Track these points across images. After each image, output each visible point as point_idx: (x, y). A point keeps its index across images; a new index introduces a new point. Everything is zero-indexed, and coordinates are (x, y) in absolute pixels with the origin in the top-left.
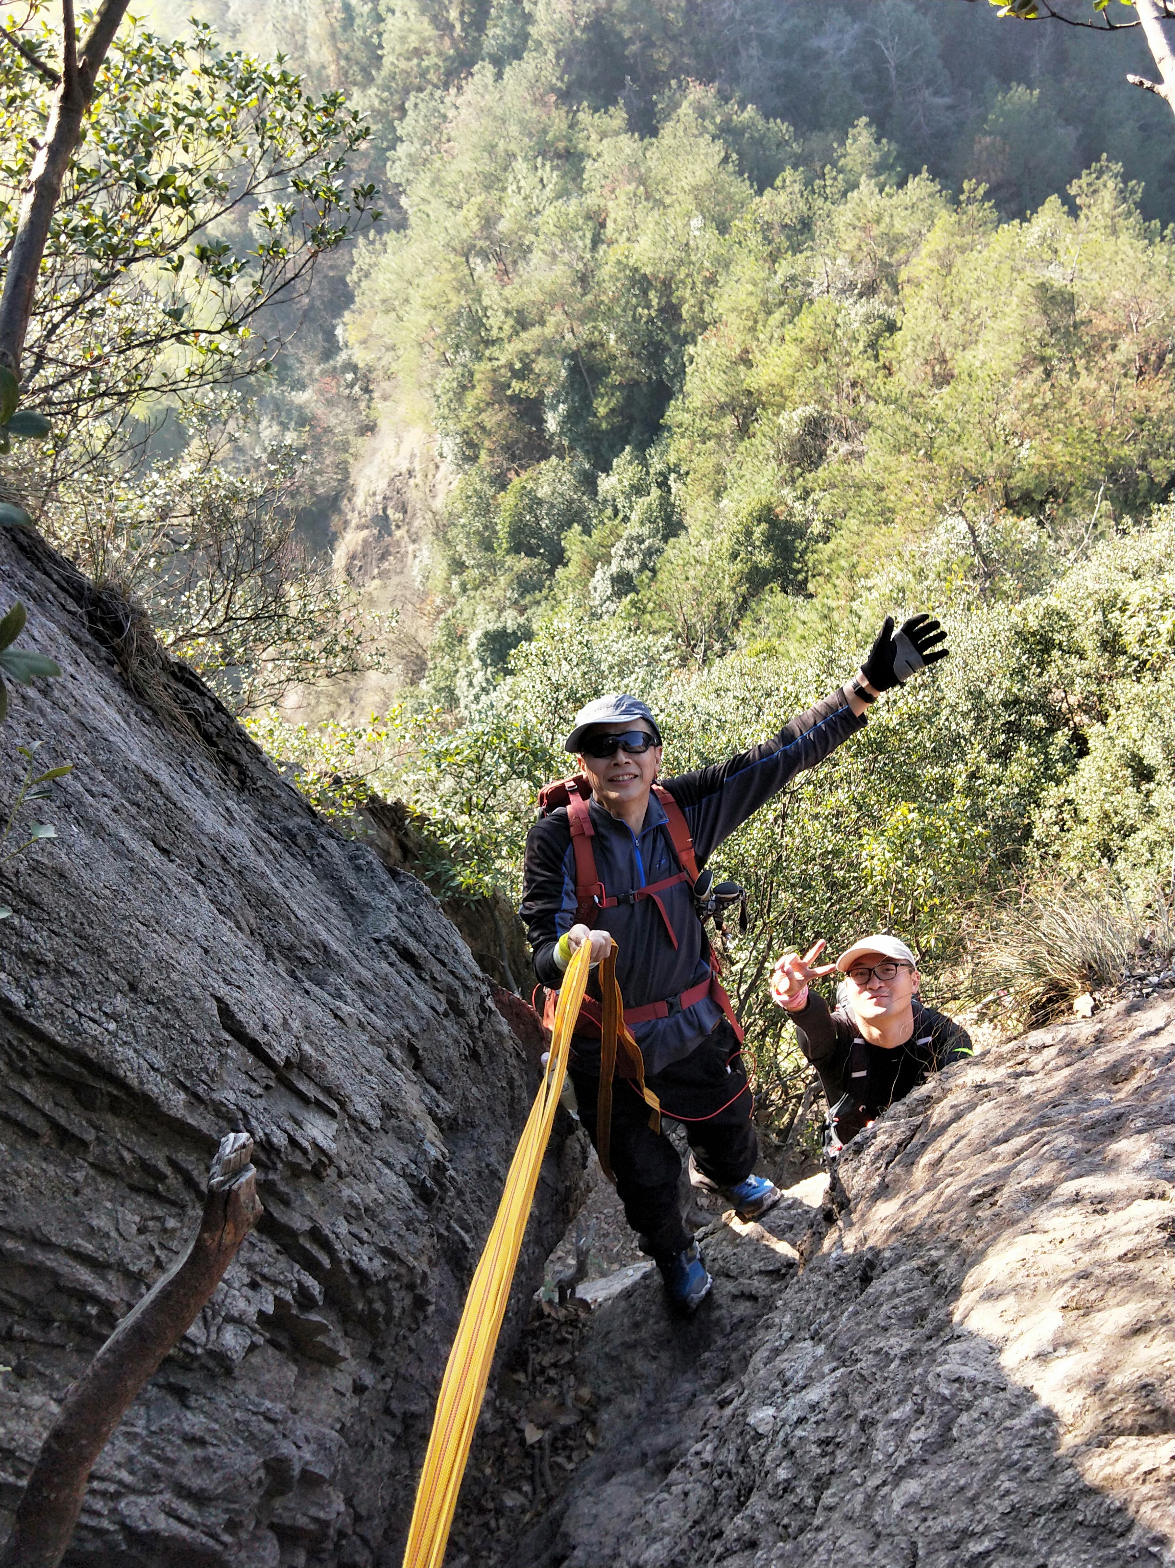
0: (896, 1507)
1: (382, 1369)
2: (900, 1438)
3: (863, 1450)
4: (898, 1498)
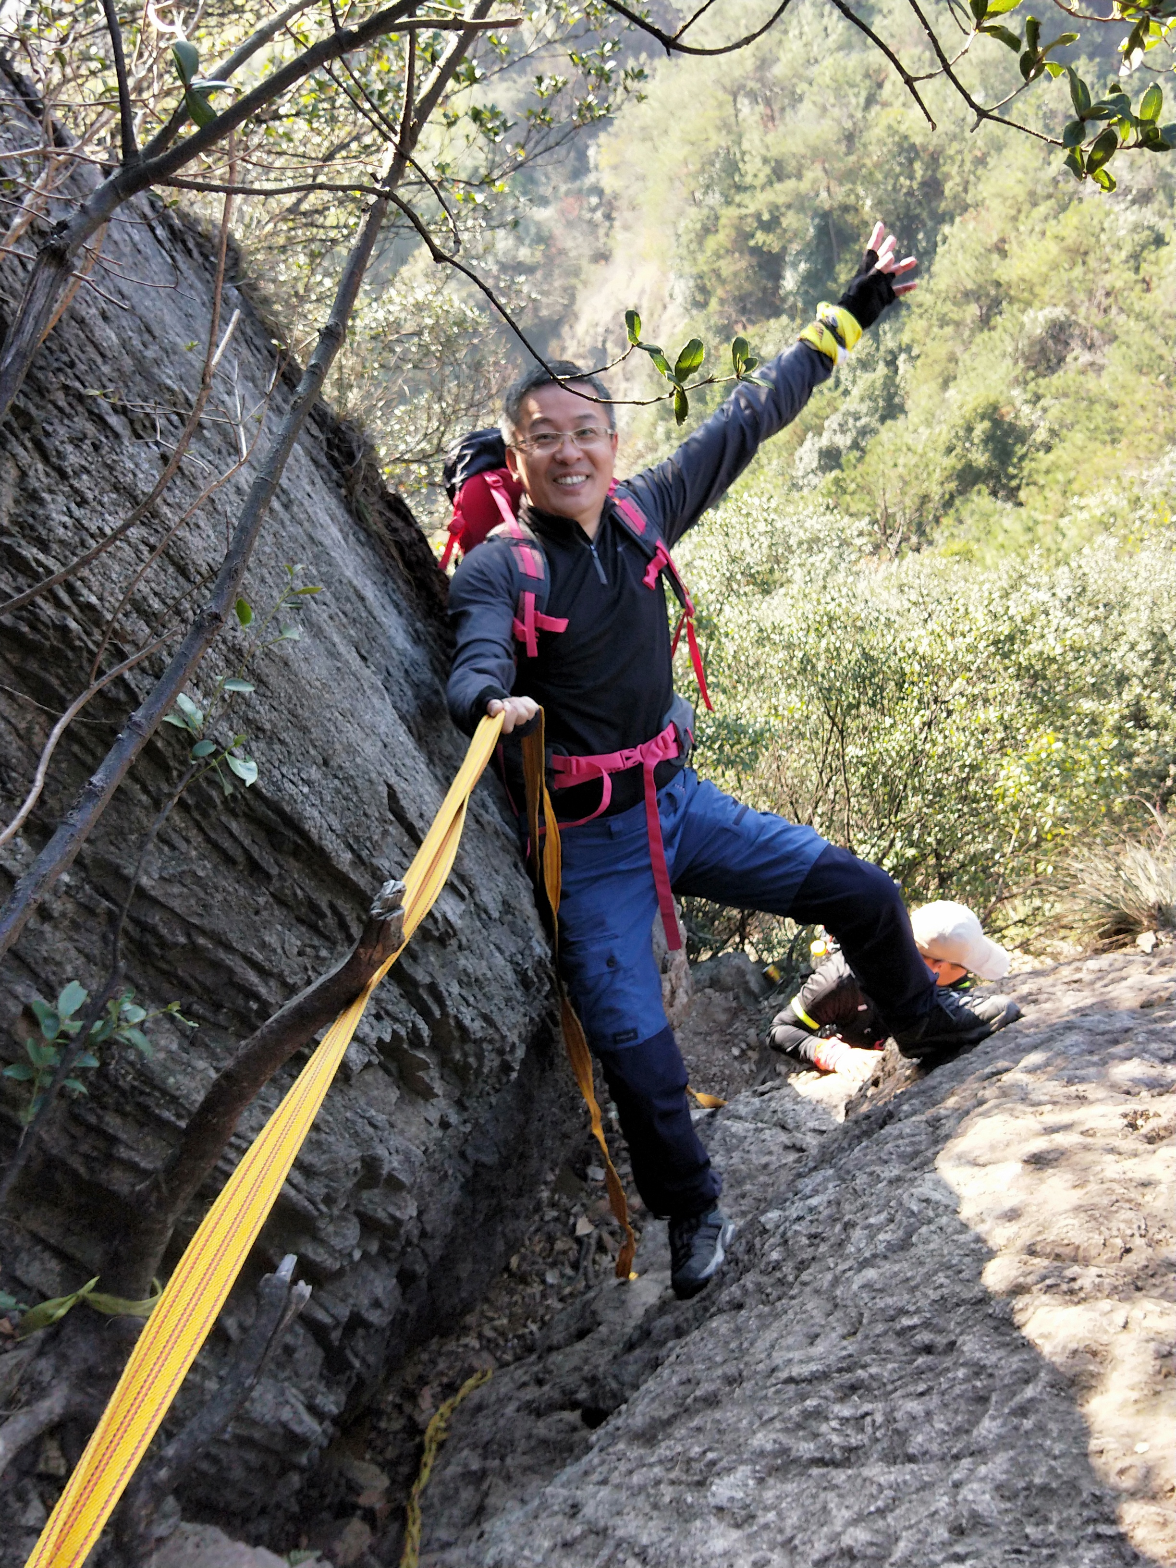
0: (855, 1287)
1: (466, 1115)
2: (871, 1238)
3: (841, 1244)
4: (858, 1281)
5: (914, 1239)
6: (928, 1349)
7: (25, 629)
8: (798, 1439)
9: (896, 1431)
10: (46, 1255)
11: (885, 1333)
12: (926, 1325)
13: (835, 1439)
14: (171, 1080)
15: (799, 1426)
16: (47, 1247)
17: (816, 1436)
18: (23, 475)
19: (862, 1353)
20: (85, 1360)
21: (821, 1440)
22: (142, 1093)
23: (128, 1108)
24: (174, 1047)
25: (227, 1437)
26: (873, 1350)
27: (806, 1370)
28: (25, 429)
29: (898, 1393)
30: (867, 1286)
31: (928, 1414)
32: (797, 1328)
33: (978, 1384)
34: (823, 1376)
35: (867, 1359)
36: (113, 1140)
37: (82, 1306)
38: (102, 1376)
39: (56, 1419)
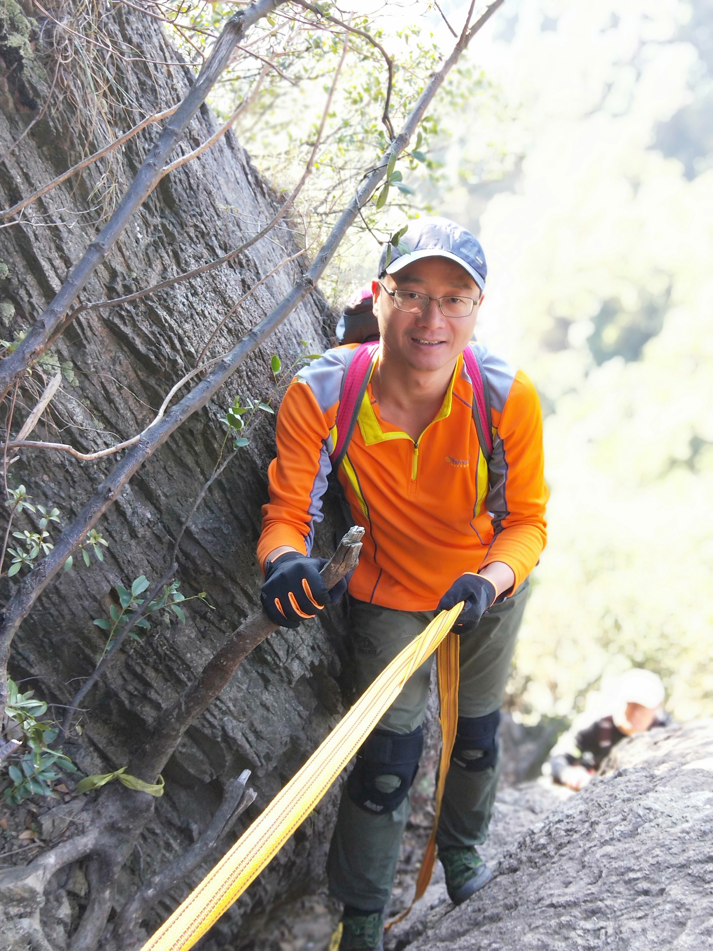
0: (598, 856)
2: (610, 829)
3: (588, 834)
4: (599, 853)
5: (639, 830)
6: (646, 893)
7: (153, 357)
8: (554, 939)
9: (622, 939)
10: (95, 755)
11: (618, 882)
12: (646, 878)
13: (580, 941)
14: (189, 655)
15: (556, 932)
16: (97, 749)
17: (566, 939)
18: (165, 269)
19: (601, 892)
20: (111, 817)
21: (570, 941)
22: (170, 659)
23: (161, 667)
24: (193, 636)
26: (608, 891)
27: (562, 900)
28: (170, 244)
29: (625, 916)
30: (606, 855)
31: (644, 930)
32: (557, 878)
33: (679, 914)
34: (575, 904)
35: (605, 895)
36: (148, 685)
37: (116, 781)
38: (120, 830)
39: (88, 851)
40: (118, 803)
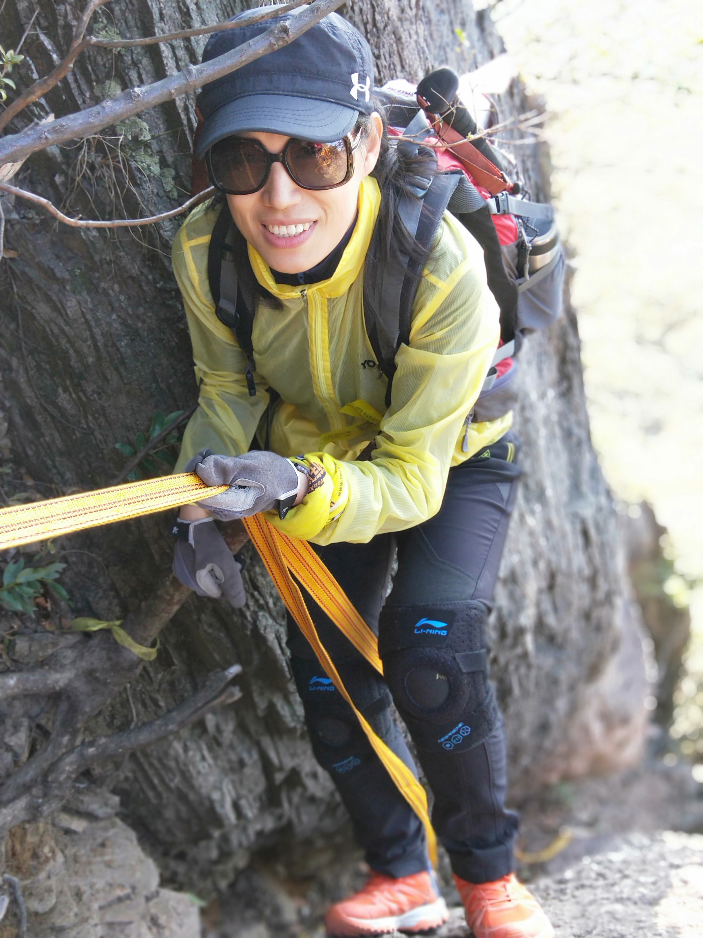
20: (92, 663)
25: (172, 785)
37: (108, 630)
38: (97, 679)
39: (58, 688)
40: (104, 652)
